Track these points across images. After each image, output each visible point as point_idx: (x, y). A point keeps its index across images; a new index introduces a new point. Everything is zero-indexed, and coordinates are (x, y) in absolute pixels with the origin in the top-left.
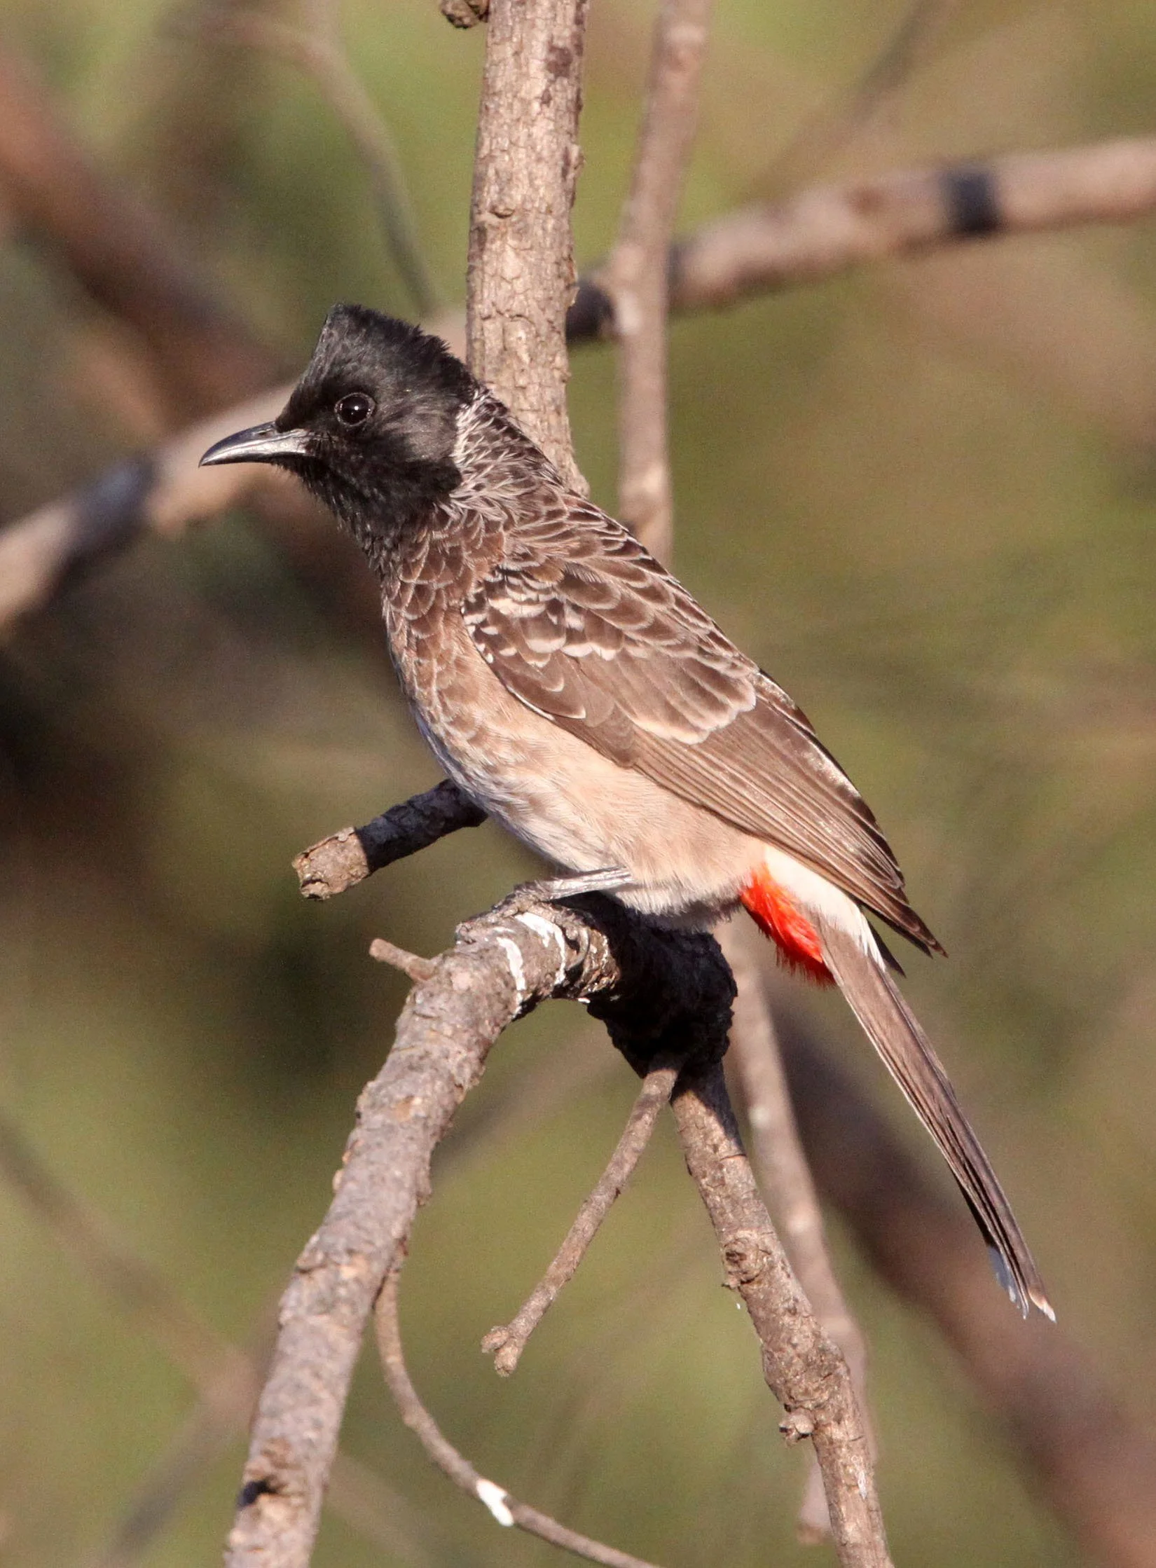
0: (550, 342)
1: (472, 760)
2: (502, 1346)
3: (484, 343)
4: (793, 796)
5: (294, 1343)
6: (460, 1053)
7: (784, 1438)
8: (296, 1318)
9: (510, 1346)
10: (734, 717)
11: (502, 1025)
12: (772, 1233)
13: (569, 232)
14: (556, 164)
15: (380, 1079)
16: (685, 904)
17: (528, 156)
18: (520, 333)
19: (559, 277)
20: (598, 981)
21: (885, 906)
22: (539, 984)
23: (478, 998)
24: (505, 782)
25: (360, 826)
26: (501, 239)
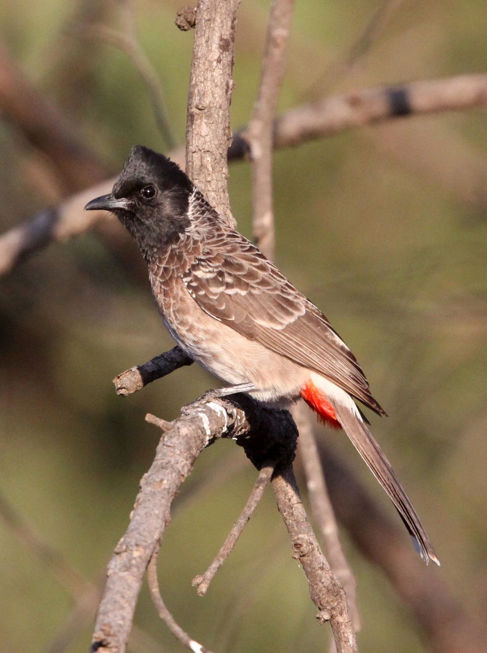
0: (221, 162)
1: (188, 339)
2: (200, 583)
3: (193, 163)
4: (322, 351)
5: (114, 583)
6: (183, 461)
7: (318, 622)
8: (115, 573)
9: (204, 583)
10: (296, 318)
11: (200, 450)
12: (313, 536)
13: (229, 116)
14: (223, 88)
15: (150, 472)
16: (278, 398)
17: (212, 84)
18: (208, 159)
19: (225, 135)
20: (240, 430)
21: (361, 396)
22: (216, 432)
23: (190, 438)
24: (201, 347)
25: (141, 365)
26: (200, 119)
